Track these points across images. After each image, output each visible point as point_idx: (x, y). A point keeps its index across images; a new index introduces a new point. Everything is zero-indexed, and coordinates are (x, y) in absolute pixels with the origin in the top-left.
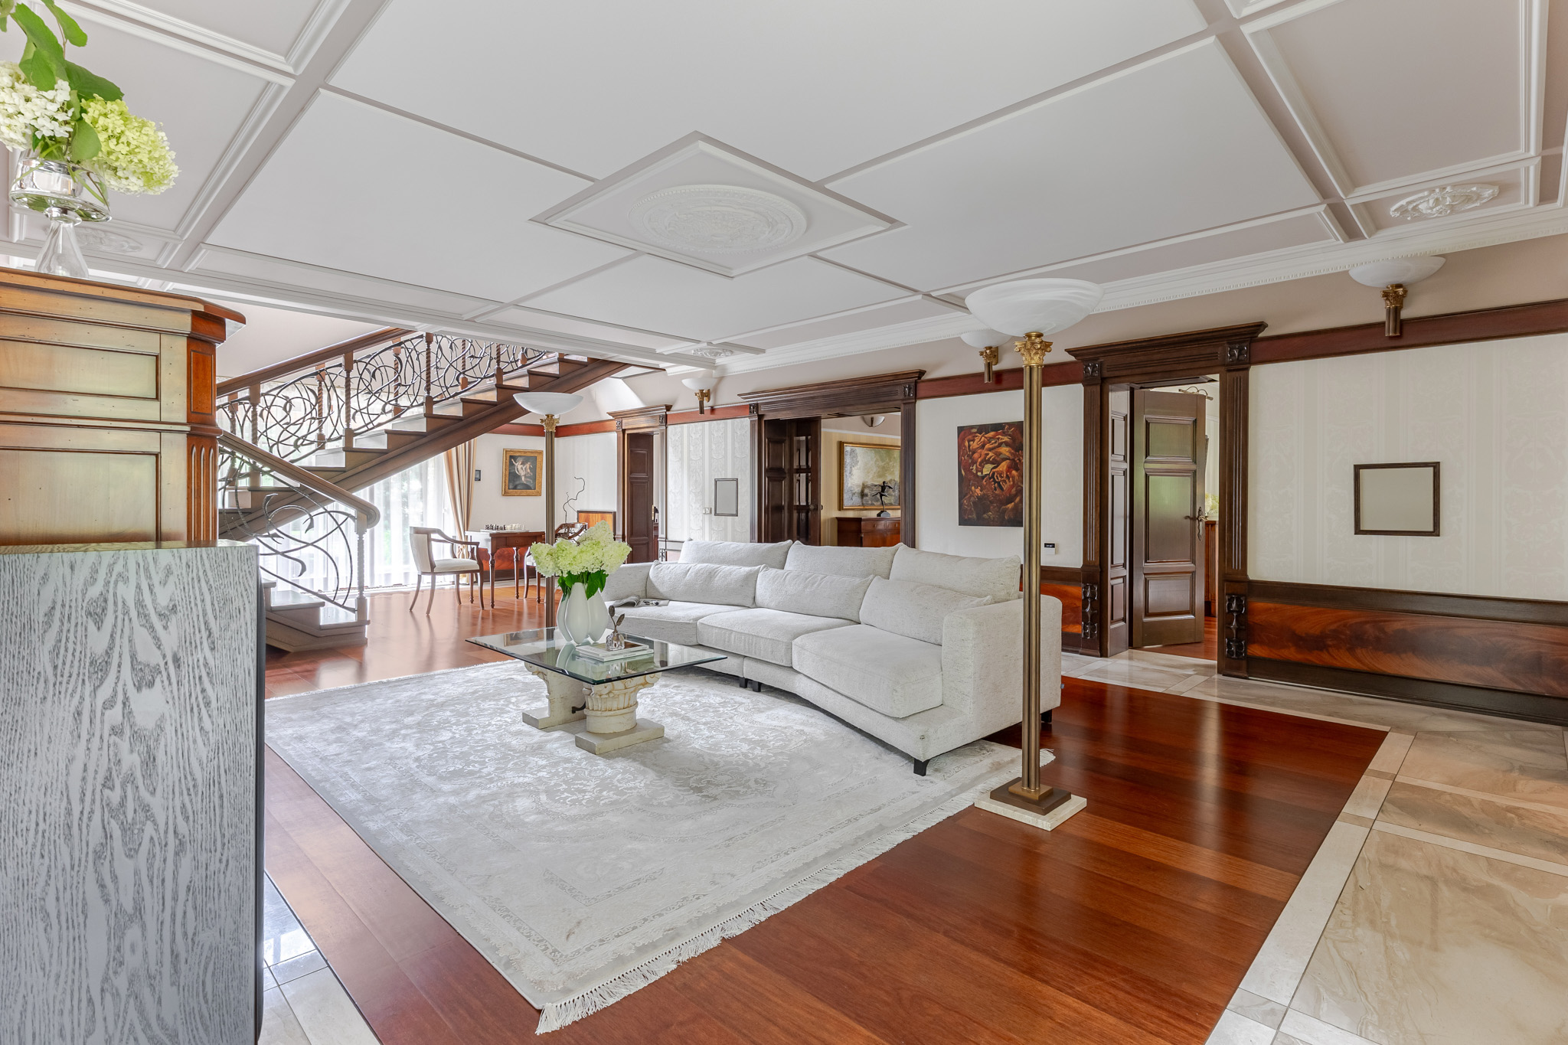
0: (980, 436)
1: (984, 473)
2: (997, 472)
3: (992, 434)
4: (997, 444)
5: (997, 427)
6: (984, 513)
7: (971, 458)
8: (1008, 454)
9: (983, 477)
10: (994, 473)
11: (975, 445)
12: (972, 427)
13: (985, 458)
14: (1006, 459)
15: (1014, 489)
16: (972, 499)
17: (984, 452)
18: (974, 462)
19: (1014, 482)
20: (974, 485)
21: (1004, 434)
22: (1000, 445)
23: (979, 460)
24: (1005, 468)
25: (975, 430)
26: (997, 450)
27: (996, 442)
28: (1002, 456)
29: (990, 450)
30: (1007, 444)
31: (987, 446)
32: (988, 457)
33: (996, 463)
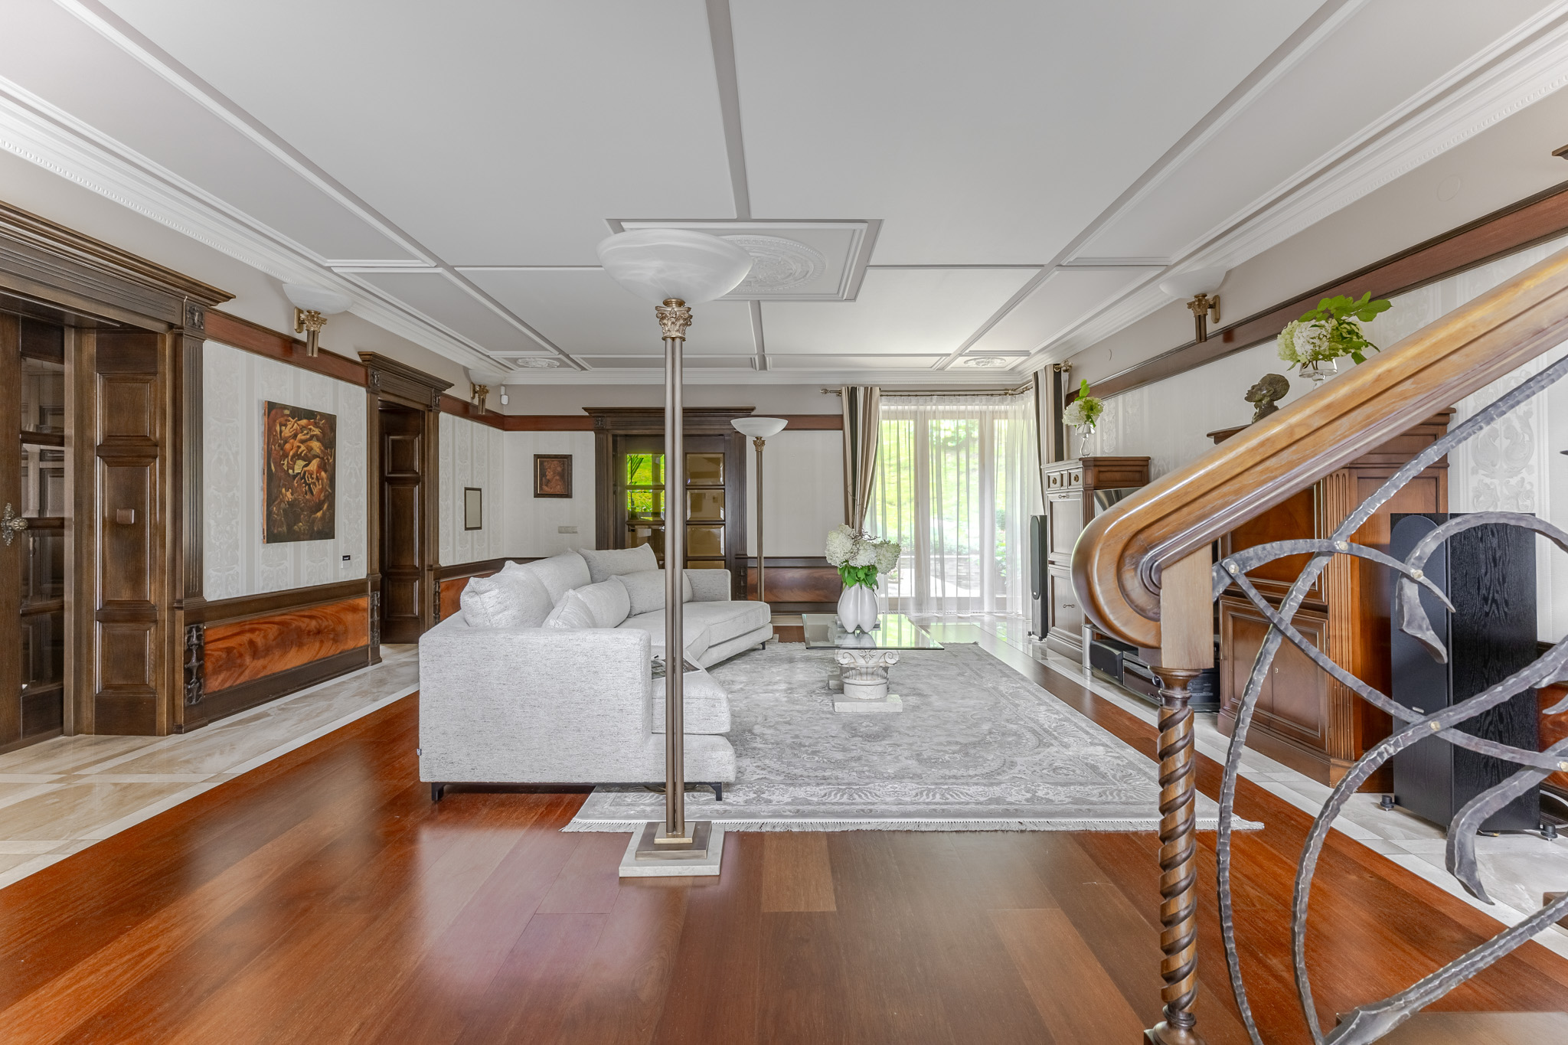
0: (293, 421)
1: (296, 471)
2: (308, 471)
3: (304, 422)
4: (308, 436)
5: (310, 415)
6: (295, 524)
7: (282, 449)
8: (318, 451)
9: (295, 477)
10: (305, 473)
11: (287, 432)
12: (285, 407)
13: (297, 451)
14: (318, 456)
15: (323, 494)
16: (283, 505)
17: (296, 443)
18: (286, 455)
19: (322, 485)
20: (284, 486)
21: (316, 425)
22: (312, 437)
23: (291, 453)
24: (315, 467)
25: (287, 412)
26: (308, 443)
27: (307, 433)
28: (313, 452)
29: (303, 442)
30: (318, 440)
31: (300, 436)
32: (300, 450)
33: (308, 460)
